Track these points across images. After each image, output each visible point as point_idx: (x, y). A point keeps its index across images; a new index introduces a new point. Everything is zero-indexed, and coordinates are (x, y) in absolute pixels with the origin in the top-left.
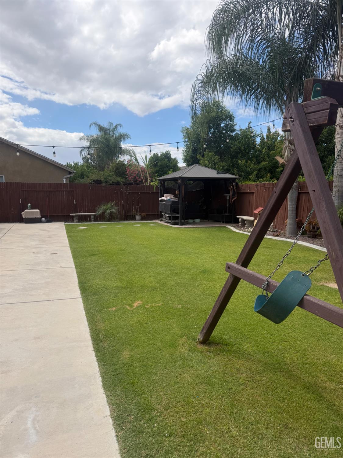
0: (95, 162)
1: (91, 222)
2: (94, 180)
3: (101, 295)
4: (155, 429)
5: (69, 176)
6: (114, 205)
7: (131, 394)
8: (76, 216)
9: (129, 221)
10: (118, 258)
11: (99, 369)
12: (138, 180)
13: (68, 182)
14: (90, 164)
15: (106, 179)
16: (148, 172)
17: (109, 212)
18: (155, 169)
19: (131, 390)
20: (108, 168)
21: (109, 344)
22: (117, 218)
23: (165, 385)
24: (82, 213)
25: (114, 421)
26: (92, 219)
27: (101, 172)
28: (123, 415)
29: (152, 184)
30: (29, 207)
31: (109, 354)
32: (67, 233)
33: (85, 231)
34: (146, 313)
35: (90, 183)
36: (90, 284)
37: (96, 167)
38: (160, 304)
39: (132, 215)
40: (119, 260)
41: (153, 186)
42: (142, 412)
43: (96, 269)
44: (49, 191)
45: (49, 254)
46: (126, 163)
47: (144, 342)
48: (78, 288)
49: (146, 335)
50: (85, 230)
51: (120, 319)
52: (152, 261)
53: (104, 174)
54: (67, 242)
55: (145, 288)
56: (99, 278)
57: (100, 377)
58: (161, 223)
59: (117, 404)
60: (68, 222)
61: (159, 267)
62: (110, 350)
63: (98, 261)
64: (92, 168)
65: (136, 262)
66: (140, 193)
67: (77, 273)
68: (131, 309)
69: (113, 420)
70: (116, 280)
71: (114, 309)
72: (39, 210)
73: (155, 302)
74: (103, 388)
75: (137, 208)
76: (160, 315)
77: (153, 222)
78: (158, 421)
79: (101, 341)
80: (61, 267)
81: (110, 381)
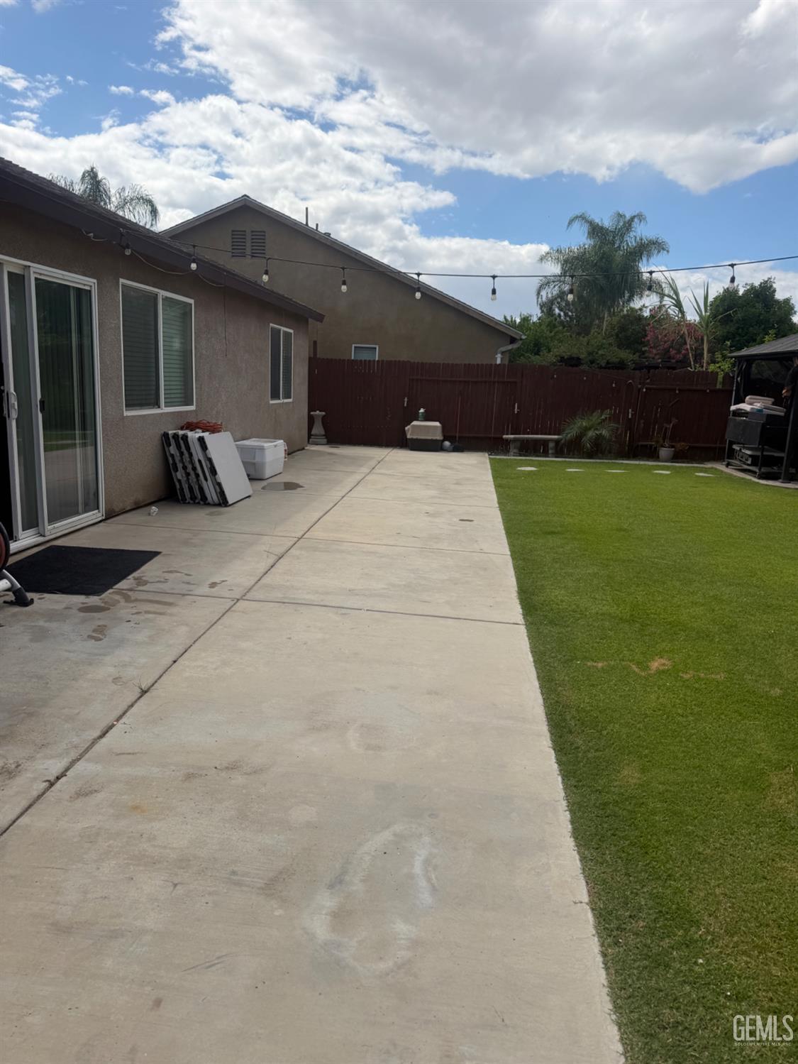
0: (570, 314)
1: (548, 457)
2: (562, 358)
3: (568, 626)
4: (697, 968)
5: (510, 347)
6: (606, 418)
7: (639, 869)
8: (515, 440)
9: (640, 460)
10: (611, 547)
11: (565, 793)
12: (673, 358)
13: (506, 362)
14: (556, 319)
15: (592, 354)
16: (708, 336)
17: (594, 434)
18: (725, 331)
19: (639, 861)
20: (599, 327)
21: (589, 742)
22: (610, 452)
23: (727, 873)
24: (529, 434)
25: (598, 918)
26: (551, 449)
27: (581, 338)
28: (619, 913)
29: (712, 367)
30: (420, 414)
31: (588, 765)
32: (493, 477)
33: (534, 477)
34: (681, 690)
35: (554, 364)
36: (543, 599)
37: (570, 326)
38: (721, 677)
39: (651, 446)
40: (613, 553)
41: (717, 373)
42: (666, 919)
43: (557, 566)
44: (465, 382)
45: (456, 520)
46: (646, 313)
47: (676, 757)
48: (517, 601)
49: (681, 742)
50: (534, 474)
51: (615, 691)
52: (701, 564)
53: (588, 344)
54: (495, 497)
55: (680, 630)
56: (565, 587)
57: (568, 812)
58: (729, 471)
59: (604, 882)
60: (496, 454)
61: (719, 584)
62: (590, 755)
63: (562, 547)
64: (561, 328)
65: (656, 564)
66: (679, 390)
67: (514, 569)
68: (643, 674)
69: (594, 915)
70: (604, 597)
71: (600, 665)
72: (440, 423)
73: (707, 669)
74: (574, 837)
75: (666, 428)
76: (720, 703)
77: (706, 468)
78: (707, 954)
79: (571, 732)
80: (481, 551)
81: (590, 827)
